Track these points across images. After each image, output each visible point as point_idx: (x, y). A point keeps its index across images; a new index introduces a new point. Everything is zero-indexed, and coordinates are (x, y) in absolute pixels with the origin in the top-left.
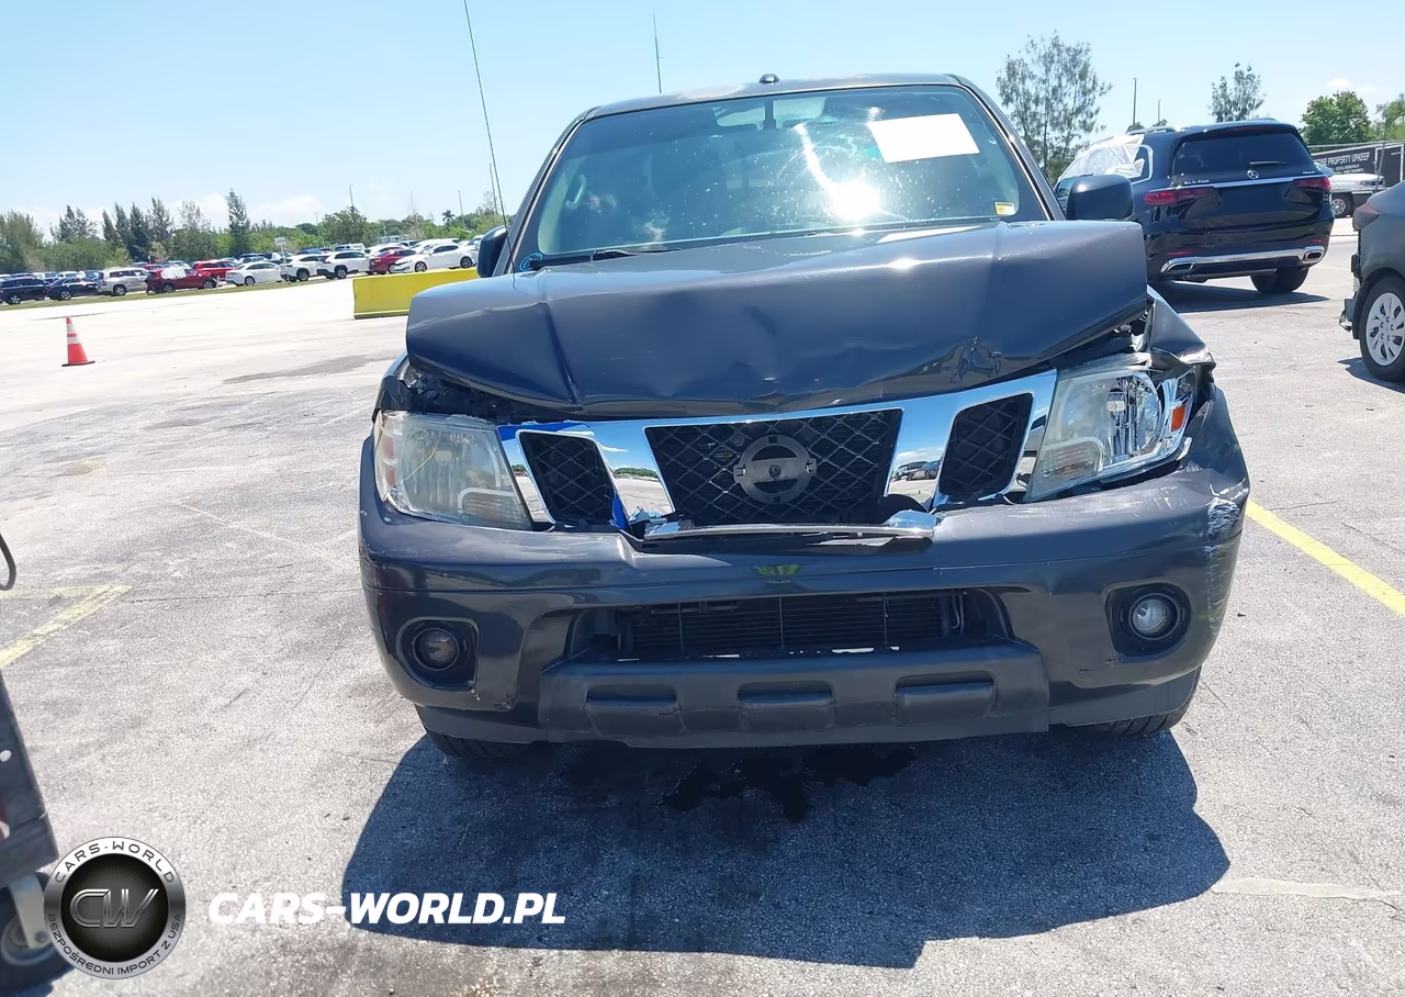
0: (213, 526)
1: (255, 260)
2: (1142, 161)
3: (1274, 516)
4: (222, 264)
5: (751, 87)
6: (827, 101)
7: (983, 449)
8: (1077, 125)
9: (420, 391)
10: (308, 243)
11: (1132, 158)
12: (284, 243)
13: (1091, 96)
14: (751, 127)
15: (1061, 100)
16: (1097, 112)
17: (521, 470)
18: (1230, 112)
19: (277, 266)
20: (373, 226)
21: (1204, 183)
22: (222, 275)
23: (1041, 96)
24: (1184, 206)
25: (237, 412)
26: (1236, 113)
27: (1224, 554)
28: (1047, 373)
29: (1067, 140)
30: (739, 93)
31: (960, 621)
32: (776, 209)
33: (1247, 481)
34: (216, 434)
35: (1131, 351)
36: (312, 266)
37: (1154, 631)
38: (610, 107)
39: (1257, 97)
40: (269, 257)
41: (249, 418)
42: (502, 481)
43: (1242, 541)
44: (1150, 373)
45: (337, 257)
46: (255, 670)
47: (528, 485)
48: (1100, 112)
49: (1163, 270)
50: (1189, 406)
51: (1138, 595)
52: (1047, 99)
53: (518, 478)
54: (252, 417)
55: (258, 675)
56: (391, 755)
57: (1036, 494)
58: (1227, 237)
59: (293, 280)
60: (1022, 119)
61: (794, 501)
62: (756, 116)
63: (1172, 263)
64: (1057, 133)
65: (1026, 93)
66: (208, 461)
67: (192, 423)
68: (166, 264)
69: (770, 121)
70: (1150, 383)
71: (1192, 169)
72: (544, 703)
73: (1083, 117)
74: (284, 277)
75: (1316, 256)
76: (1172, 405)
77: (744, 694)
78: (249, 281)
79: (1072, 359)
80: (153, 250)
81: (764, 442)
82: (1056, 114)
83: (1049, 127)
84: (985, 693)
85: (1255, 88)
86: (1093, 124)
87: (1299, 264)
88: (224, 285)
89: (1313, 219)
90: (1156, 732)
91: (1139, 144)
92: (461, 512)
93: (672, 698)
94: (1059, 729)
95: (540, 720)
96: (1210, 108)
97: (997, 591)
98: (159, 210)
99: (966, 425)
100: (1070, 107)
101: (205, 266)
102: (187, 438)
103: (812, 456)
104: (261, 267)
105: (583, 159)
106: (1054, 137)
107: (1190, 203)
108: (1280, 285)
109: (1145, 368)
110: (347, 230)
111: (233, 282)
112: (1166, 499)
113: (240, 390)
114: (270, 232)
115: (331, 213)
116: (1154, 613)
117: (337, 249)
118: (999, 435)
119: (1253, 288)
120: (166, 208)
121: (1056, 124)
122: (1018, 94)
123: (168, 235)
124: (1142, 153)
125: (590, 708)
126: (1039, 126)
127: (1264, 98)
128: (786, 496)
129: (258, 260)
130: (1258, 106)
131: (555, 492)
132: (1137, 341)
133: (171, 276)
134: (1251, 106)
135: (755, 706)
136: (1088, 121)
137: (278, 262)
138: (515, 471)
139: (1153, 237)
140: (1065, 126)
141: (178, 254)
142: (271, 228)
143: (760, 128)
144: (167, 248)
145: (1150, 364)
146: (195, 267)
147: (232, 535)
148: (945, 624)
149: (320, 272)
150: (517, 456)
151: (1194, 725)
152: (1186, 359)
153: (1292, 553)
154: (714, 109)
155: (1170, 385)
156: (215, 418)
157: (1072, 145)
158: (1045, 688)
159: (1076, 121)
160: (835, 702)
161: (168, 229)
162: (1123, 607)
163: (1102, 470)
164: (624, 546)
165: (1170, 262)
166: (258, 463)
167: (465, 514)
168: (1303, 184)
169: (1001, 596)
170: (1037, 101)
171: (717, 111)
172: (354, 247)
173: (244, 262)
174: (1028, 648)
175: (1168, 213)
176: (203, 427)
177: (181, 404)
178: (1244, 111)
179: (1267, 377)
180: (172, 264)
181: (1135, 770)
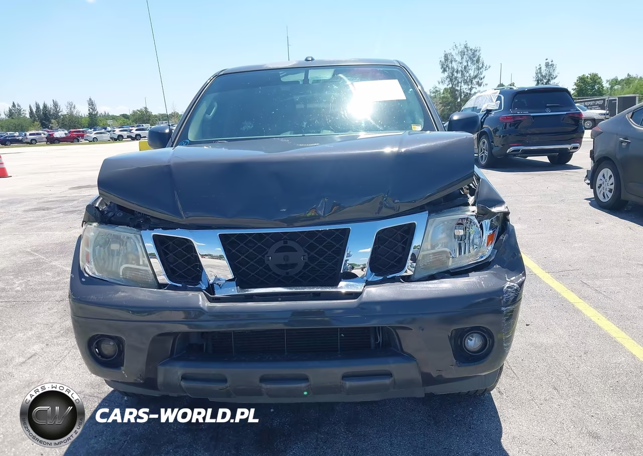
0: (44, 263)
1: (99, 130)
2: (499, 102)
3: (550, 276)
4: (83, 132)
5: (300, 62)
6: (335, 70)
7: (391, 251)
8: (475, 83)
9: (106, 212)
10: (124, 123)
11: (495, 100)
12: (112, 123)
13: (481, 70)
14: (297, 82)
15: (468, 72)
16: (484, 77)
17: (153, 256)
18: (542, 80)
19: (108, 133)
20: (156, 116)
21: (526, 113)
22: (82, 136)
23: (459, 70)
24: (517, 123)
25: (71, 204)
26: (545, 81)
27: (512, 311)
28: (423, 213)
29: (471, 89)
30: (293, 65)
31: (380, 339)
32: (305, 124)
33: (525, 272)
34: (58, 215)
35: (468, 204)
36: (125, 134)
37: (476, 350)
38: (232, 69)
39: (555, 74)
40: (105, 129)
41: (75, 207)
42: (143, 261)
43: (521, 303)
44: (477, 217)
45: (136, 130)
46: (43, 342)
47: (157, 264)
48: (485, 78)
49: (507, 152)
50: (496, 233)
51: (469, 331)
52: (462, 71)
53: (151, 260)
54: (78, 207)
55: (44, 345)
56: (100, 393)
57: (417, 276)
58: (536, 139)
59: (116, 140)
60: (451, 79)
61: (297, 275)
62: (300, 77)
63: (512, 149)
64: (466, 86)
65: (453, 68)
66: (50, 229)
67: (48, 209)
68: (57, 130)
69: (306, 79)
70: (476, 221)
71: (521, 106)
72: (160, 379)
73: (476, 80)
74: (111, 138)
75: (576, 148)
76: (487, 233)
77: (263, 380)
78: (95, 139)
79: (436, 207)
80: (52, 123)
81: (281, 244)
82: (466, 78)
83: (462, 84)
84: (387, 381)
85: (554, 70)
86: (482, 83)
87: (569, 151)
88: (83, 141)
89: (575, 131)
90: (483, 393)
91: (498, 94)
92: (121, 277)
93: (225, 381)
94: (430, 396)
95: (159, 387)
96: (534, 78)
97: (395, 328)
98: (56, 105)
99: (382, 239)
100: (472, 75)
101: (75, 132)
102: (43, 216)
103: (306, 252)
104: (101, 133)
105: (216, 94)
106: (465, 88)
107: (520, 121)
108: (560, 161)
109: (474, 214)
110: (142, 117)
111: (87, 140)
112: (482, 282)
113: (75, 193)
114: (107, 117)
115: (135, 109)
116: (477, 339)
117: (137, 126)
118: (399, 244)
119: (548, 161)
120: (59, 105)
121: (466, 82)
122: (449, 68)
123: (60, 117)
124: (499, 98)
125: (183, 383)
126: (458, 83)
127: (558, 75)
128: (292, 272)
129: (100, 130)
130: (555, 78)
131: (172, 266)
132: (471, 200)
133: (58, 136)
134: (552, 78)
135: (269, 386)
136: (480, 81)
137: (109, 132)
138: (149, 256)
139: (503, 136)
140: (470, 83)
141: (63, 126)
142: (108, 115)
143: (301, 83)
144: (58, 123)
145: (476, 212)
146: (70, 132)
147: (52, 268)
148: (372, 341)
149: (128, 137)
150: (151, 247)
151: (502, 389)
152: (495, 210)
153: (556, 295)
154: (280, 72)
155: (487, 223)
156: (59, 207)
157: (473, 92)
158: (420, 378)
159: (474, 81)
160: (310, 385)
161: (60, 114)
162: (458, 338)
163: (451, 264)
164: (202, 299)
165: (511, 148)
166: (74, 231)
167: (123, 278)
168: (571, 115)
169: (397, 331)
170: (457, 72)
171: (281, 74)
172: (145, 126)
173: (94, 131)
174: (410, 358)
175: (510, 126)
176: (53, 211)
177: (45, 200)
178: (549, 80)
179: (552, 205)
180: (60, 130)
181: (471, 414)
